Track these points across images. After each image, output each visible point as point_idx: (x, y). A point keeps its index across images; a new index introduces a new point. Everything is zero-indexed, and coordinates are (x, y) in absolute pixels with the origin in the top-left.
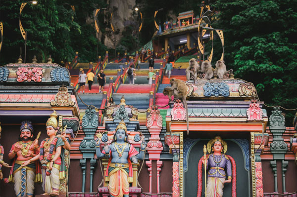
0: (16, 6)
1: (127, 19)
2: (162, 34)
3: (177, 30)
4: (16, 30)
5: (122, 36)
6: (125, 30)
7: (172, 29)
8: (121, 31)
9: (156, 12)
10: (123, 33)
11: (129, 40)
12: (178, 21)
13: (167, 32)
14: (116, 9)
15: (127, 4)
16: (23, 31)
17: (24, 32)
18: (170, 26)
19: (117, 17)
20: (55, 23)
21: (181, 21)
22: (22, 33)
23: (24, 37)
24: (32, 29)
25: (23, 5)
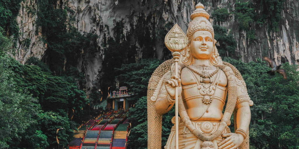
1: (94, 81)
2: (111, 97)
3: (119, 96)
5: (91, 92)
6: (93, 89)
7: (116, 95)
8: (91, 89)
9: (109, 88)
10: (92, 91)
11: (95, 95)
12: (119, 91)
13: (114, 97)
14: (88, 76)
15: (94, 72)
17: (58, 141)
18: (115, 93)
19: (89, 80)
21: (121, 91)
23: (58, 143)
24: (61, 137)
25: (58, 130)
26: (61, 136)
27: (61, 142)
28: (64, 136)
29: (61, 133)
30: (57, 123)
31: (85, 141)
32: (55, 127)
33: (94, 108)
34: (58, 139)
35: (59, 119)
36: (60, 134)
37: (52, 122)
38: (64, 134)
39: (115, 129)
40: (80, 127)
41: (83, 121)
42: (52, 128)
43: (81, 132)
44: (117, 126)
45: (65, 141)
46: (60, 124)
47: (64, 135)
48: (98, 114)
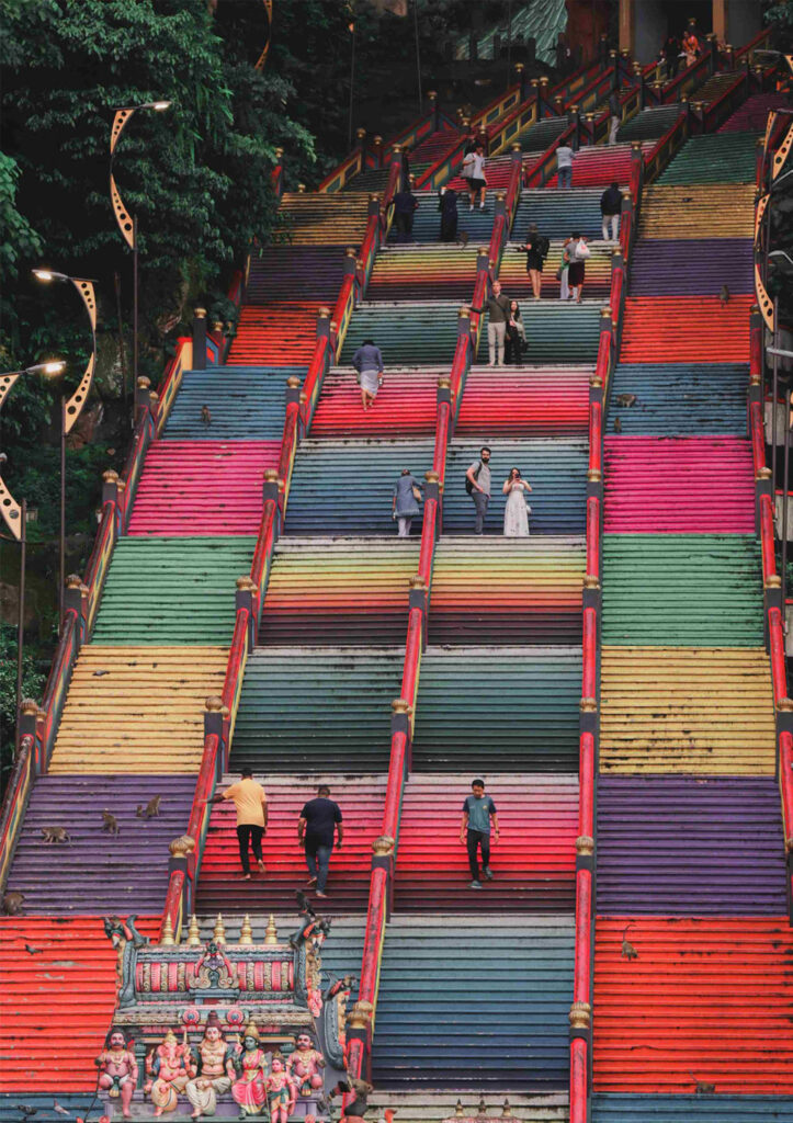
0: (90, 114)
4: (95, 197)
16: (123, 217)
17: (129, 220)
20: (221, 134)
22: (122, 225)
23: (129, 236)
24: (152, 193)
25: (122, 118)
26: (157, 185)
27: (157, 239)
28: (182, 185)
29: (155, 155)
30: (109, 58)
31: (379, 268)
32: (97, 102)
33: (463, 51)
34: (130, 206)
35: (124, 23)
36: (144, 166)
37: (66, 54)
38: (177, 168)
39: (649, 173)
40: (341, 177)
41: (361, 132)
42: (64, 105)
43: (346, 205)
44: (665, 156)
45: (189, 227)
46: (135, 73)
47: (184, 180)
48: (496, 91)
